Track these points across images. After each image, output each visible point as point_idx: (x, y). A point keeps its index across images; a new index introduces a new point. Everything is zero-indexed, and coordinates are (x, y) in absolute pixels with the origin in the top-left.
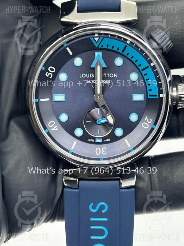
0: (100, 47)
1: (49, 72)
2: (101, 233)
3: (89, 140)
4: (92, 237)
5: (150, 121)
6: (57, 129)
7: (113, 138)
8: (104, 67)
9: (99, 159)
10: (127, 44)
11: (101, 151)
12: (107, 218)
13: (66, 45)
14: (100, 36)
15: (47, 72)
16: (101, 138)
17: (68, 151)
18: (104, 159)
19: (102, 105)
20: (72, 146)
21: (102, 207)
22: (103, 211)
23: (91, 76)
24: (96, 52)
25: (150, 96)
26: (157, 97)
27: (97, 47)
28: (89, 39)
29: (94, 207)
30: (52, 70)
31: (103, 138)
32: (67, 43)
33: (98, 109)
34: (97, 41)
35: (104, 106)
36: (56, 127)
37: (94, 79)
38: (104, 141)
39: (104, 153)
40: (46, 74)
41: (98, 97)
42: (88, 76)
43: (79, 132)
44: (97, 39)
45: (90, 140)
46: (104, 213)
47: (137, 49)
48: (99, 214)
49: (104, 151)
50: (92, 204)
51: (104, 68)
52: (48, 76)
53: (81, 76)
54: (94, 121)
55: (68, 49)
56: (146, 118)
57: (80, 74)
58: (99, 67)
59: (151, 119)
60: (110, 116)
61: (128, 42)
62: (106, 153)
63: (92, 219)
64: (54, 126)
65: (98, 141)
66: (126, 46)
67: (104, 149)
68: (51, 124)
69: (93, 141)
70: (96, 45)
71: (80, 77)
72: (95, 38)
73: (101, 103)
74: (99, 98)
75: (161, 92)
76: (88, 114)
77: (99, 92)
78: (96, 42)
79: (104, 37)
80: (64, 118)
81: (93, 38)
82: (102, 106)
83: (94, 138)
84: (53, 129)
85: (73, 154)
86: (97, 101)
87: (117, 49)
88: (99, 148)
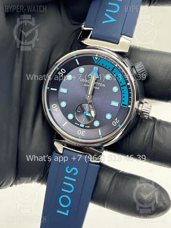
0: (98, 64)
1: (61, 72)
2: (69, 188)
4: (63, 190)
5: (118, 121)
6: (57, 111)
7: (92, 127)
9: (78, 138)
10: (115, 66)
11: (82, 133)
12: (75, 179)
13: (76, 57)
14: (99, 57)
15: (60, 72)
16: (84, 124)
17: (59, 127)
18: (81, 139)
19: (90, 102)
20: (63, 124)
21: (74, 171)
22: (74, 174)
24: (94, 67)
25: (123, 105)
26: (126, 107)
27: (96, 63)
28: (92, 56)
30: (63, 71)
31: (85, 125)
33: (87, 105)
34: (96, 59)
36: (56, 109)
37: (88, 84)
38: (86, 127)
39: (83, 134)
40: (59, 73)
41: (88, 96)
43: (70, 116)
44: (96, 58)
45: (77, 124)
47: (121, 71)
48: (71, 175)
49: (83, 133)
50: (68, 167)
51: (97, 79)
52: (60, 74)
54: (83, 111)
55: (76, 60)
59: (119, 120)
60: (93, 111)
62: (84, 135)
63: (66, 177)
64: (56, 108)
65: (82, 126)
66: (114, 68)
68: (54, 106)
69: (78, 125)
70: (96, 62)
72: (95, 57)
73: (89, 101)
75: (130, 104)
76: (79, 106)
77: (89, 94)
79: (101, 58)
80: (63, 104)
81: (94, 57)
82: (89, 103)
83: (80, 123)
84: (54, 110)
85: (62, 129)
86: (87, 99)
87: (108, 68)
88: (81, 131)
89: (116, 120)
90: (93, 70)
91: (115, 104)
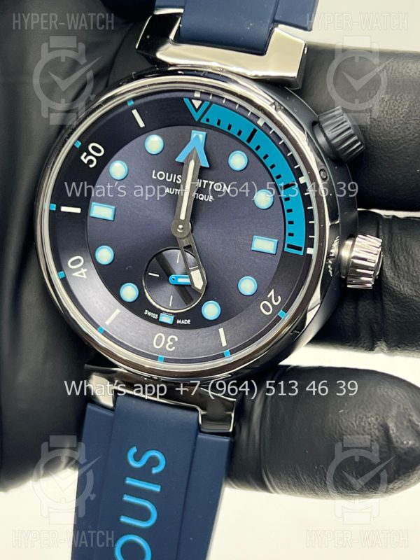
0: (204, 121)
1: (89, 154)
2: (143, 514)
3: (147, 313)
4: (124, 519)
5: (276, 301)
7: (199, 321)
8: (203, 165)
9: (156, 358)
10: (258, 126)
11: (166, 342)
12: (160, 486)
13: (131, 103)
14: (205, 97)
15: (85, 154)
16: (173, 314)
17: (96, 326)
18: (167, 360)
19: (185, 245)
20: (107, 319)
21: (153, 462)
22: (155, 471)
23: (176, 179)
24: (193, 131)
25: (289, 246)
26: (300, 253)
27: (197, 120)
28: (182, 99)
29: (137, 458)
30: (96, 150)
31: (177, 316)
32: (134, 99)
33: (179, 253)
34: (197, 107)
35: (188, 247)
36: (83, 271)
37: (178, 186)
38: (179, 322)
39: (170, 347)
40: (82, 158)
41: (181, 226)
42: (169, 178)
43: (129, 292)
44: (197, 103)
45: (149, 314)
46: (156, 474)
48: (144, 474)
49: (172, 343)
50: (134, 450)
51: (202, 168)
52: (86, 161)
53: (156, 175)
54: (167, 272)
55: (135, 112)
56: (272, 292)
57: (154, 171)
58: (192, 164)
59: (279, 297)
60: (198, 271)
61: (260, 123)
62: (174, 348)
63: (129, 481)
64: (81, 267)
65: (168, 319)
66: (255, 131)
67: (172, 340)
68: (74, 263)
69: (155, 316)
70: (196, 116)
71: (154, 177)
72: (193, 101)
73: (184, 241)
74: (182, 229)
75: (310, 243)
76: (154, 259)
77: (182, 217)
78: (197, 110)
79: (211, 103)
80: (105, 255)
81: (190, 99)
82: (185, 248)
83: (158, 312)
84: (76, 274)
85: (105, 334)
86: (175, 235)
87: (237, 132)
88: (163, 335)
89: (271, 296)
90: (189, 141)
91: (266, 245)
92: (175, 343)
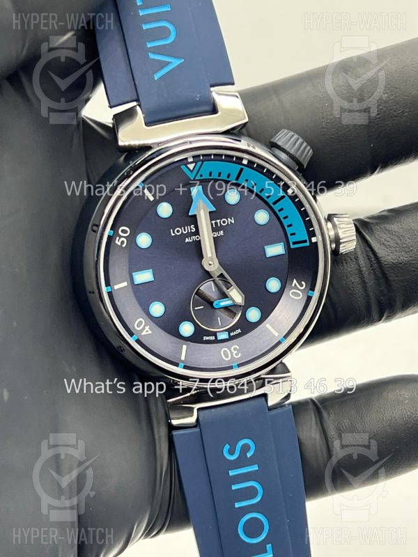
0: (198, 177)
1: (121, 237)
3: (205, 338)
4: (238, 505)
5: (302, 286)
6: (150, 332)
7: (246, 327)
8: (211, 210)
9: (231, 368)
10: (244, 165)
11: (232, 353)
12: (257, 465)
14: (197, 159)
15: (118, 238)
16: (226, 330)
17: (177, 365)
18: (239, 365)
19: (218, 275)
20: (181, 355)
21: (245, 448)
22: (249, 455)
23: (191, 229)
24: (191, 189)
25: (294, 243)
26: (308, 244)
27: (192, 179)
28: (179, 168)
29: (231, 452)
30: (124, 231)
31: (229, 331)
32: (144, 181)
33: (212, 283)
34: (192, 169)
35: (221, 276)
36: (147, 328)
37: (195, 234)
38: (232, 334)
39: (236, 354)
40: (117, 242)
41: (211, 263)
42: (185, 231)
43: (187, 329)
44: (191, 166)
45: (207, 338)
46: (251, 457)
47: (261, 171)
48: (242, 461)
49: (236, 352)
50: (227, 447)
51: (211, 213)
52: (119, 244)
53: (174, 232)
54: (209, 302)
56: (295, 281)
57: (172, 230)
58: (202, 212)
60: (235, 290)
61: (245, 162)
62: (240, 355)
63: (232, 473)
64: (144, 326)
65: (224, 336)
66: (242, 170)
67: (235, 349)
68: (139, 326)
69: (212, 338)
70: (192, 176)
71: (173, 235)
72: (188, 165)
73: (216, 272)
75: (312, 234)
76: (196, 295)
77: (209, 255)
78: (191, 171)
79: (203, 161)
80: (157, 309)
81: (186, 165)
82: (218, 277)
83: (215, 334)
84: (144, 333)
85: (185, 367)
86: (208, 270)
87: (227, 175)
88: (226, 349)
89: (295, 285)
91: (274, 250)
92: (239, 351)
